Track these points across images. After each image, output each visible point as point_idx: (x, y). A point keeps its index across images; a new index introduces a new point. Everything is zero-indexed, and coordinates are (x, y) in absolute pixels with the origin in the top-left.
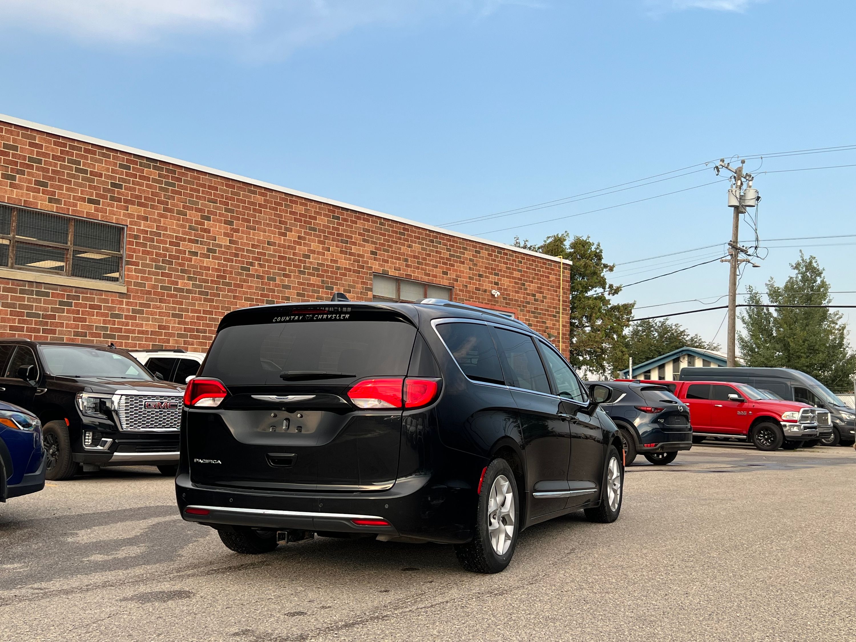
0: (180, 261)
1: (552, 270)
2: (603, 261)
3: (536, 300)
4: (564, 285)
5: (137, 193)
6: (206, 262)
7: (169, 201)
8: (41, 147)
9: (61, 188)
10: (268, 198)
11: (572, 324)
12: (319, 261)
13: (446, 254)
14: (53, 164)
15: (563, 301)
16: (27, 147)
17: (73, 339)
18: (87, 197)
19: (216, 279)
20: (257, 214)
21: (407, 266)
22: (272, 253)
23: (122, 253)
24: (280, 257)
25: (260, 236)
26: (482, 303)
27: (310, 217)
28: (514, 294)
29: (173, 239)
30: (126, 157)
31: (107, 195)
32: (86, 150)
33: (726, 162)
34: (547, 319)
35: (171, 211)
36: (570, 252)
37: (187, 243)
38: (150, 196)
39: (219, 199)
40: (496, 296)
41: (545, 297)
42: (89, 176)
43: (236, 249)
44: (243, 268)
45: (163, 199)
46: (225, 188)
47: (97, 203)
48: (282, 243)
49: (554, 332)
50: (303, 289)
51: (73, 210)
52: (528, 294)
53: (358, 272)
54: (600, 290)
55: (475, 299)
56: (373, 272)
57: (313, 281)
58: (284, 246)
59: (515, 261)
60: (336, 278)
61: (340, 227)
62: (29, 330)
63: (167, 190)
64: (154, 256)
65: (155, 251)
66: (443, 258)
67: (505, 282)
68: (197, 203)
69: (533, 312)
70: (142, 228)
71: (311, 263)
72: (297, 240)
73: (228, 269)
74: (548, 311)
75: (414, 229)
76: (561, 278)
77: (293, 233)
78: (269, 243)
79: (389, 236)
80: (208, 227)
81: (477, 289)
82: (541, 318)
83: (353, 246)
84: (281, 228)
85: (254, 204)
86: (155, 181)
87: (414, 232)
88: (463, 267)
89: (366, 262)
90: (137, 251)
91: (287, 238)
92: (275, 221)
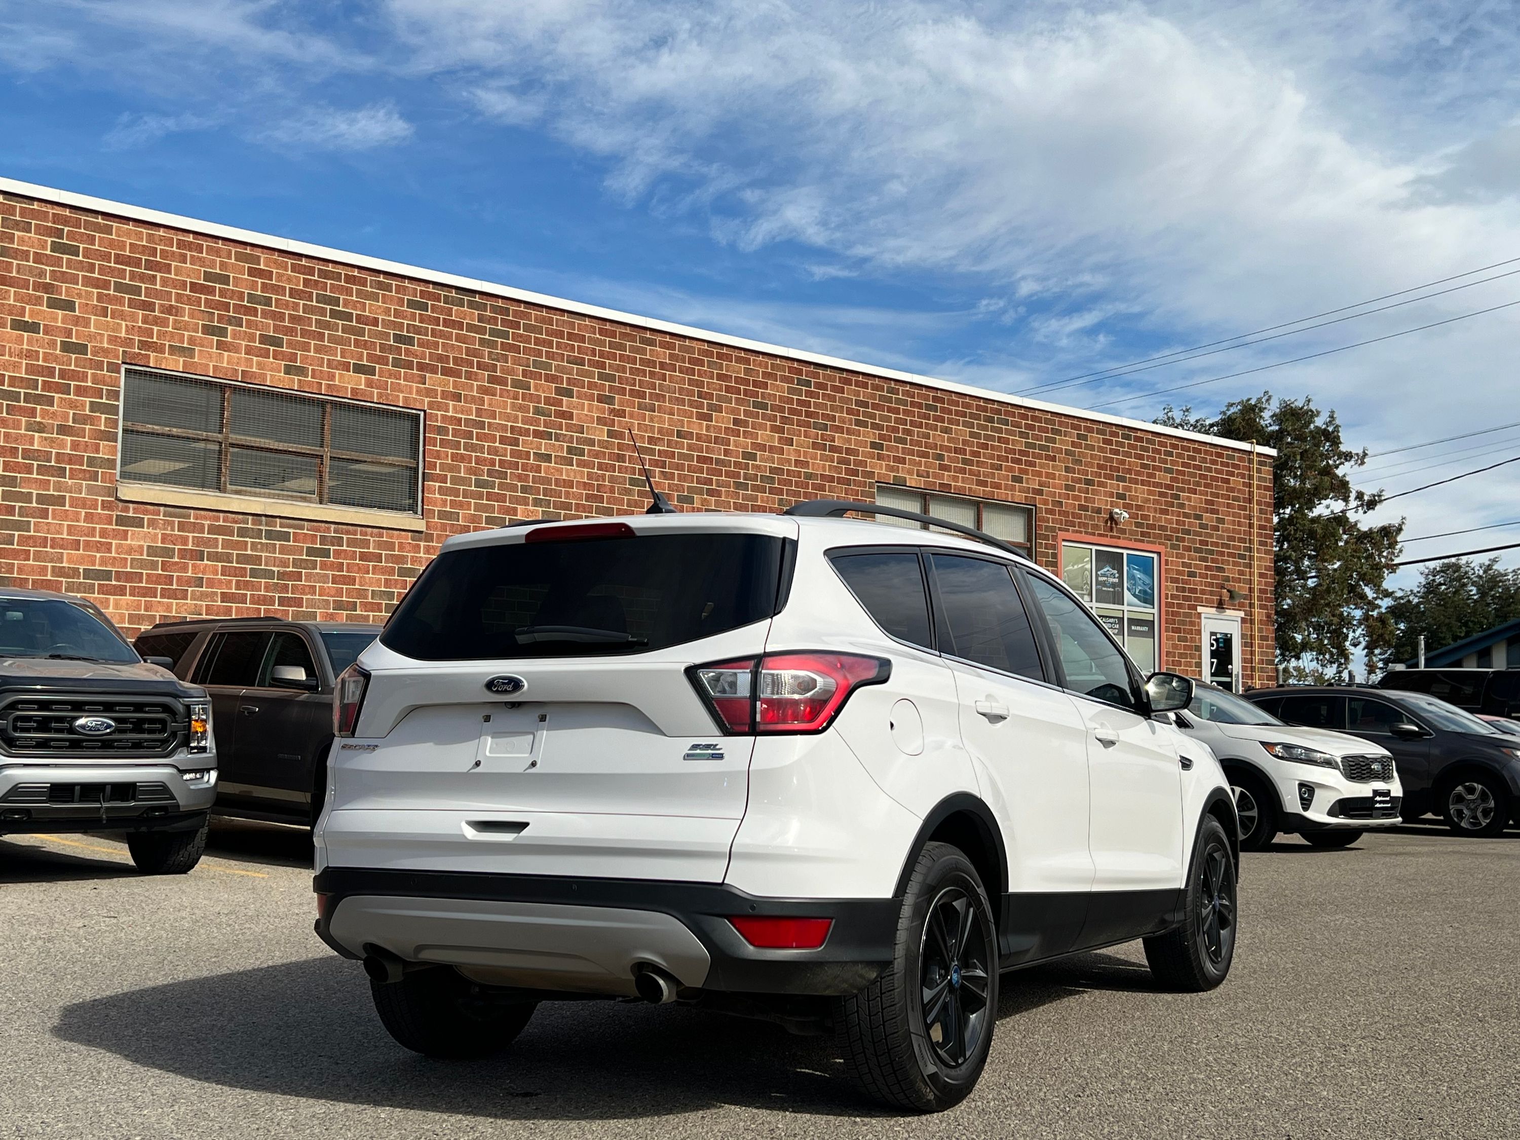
0: (520, 471)
1: (1236, 466)
2: (1343, 448)
3: (1202, 526)
4: (1261, 495)
5: (440, 352)
6: (567, 472)
7: (498, 364)
8: (269, 275)
9: (305, 347)
10: (677, 352)
11: (1279, 571)
12: (773, 463)
13: (1018, 443)
14: (290, 304)
15: (1260, 527)
16: (246, 277)
17: (332, 614)
18: (352, 362)
19: (584, 502)
20: (657, 382)
21: (943, 468)
22: (685, 451)
23: (416, 459)
24: (700, 459)
25: (663, 422)
26: (1094, 534)
27: (756, 384)
28: (1158, 515)
29: (506, 432)
30: (419, 288)
31: (387, 358)
32: (350, 279)
34: (1227, 563)
35: (502, 382)
36: (1273, 431)
37: (531, 438)
38: (464, 356)
39: (587, 357)
40: (1120, 520)
41: (1220, 521)
42: (354, 324)
43: (621, 446)
44: (632, 482)
45: (487, 361)
46: (598, 336)
47: (371, 371)
48: (704, 432)
49: (1241, 588)
51: (329, 386)
52: (1186, 515)
53: (848, 482)
54: (1337, 506)
55: (1079, 527)
56: (877, 482)
58: (707, 439)
59: (1157, 451)
60: (807, 495)
61: (812, 400)
62: (256, 600)
63: (493, 344)
64: (473, 465)
65: (474, 454)
66: (1013, 451)
67: (1140, 492)
68: (548, 367)
69: (1197, 550)
70: (450, 414)
71: (758, 467)
72: (732, 426)
73: (606, 483)
74: (1228, 546)
75: (954, 398)
76: (1256, 482)
77: (724, 414)
78: (679, 434)
79: (906, 412)
80: (569, 408)
81: (1082, 508)
82: (1213, 561)
83: (837, 435)
84: (700, 406)
85: (650, 363)
86: (471, 328)
87: (957, 404)
88: (1053, 466)
89: (863, 464)
90: (443, 455)
91: (713, 423)
92: (690, 393)
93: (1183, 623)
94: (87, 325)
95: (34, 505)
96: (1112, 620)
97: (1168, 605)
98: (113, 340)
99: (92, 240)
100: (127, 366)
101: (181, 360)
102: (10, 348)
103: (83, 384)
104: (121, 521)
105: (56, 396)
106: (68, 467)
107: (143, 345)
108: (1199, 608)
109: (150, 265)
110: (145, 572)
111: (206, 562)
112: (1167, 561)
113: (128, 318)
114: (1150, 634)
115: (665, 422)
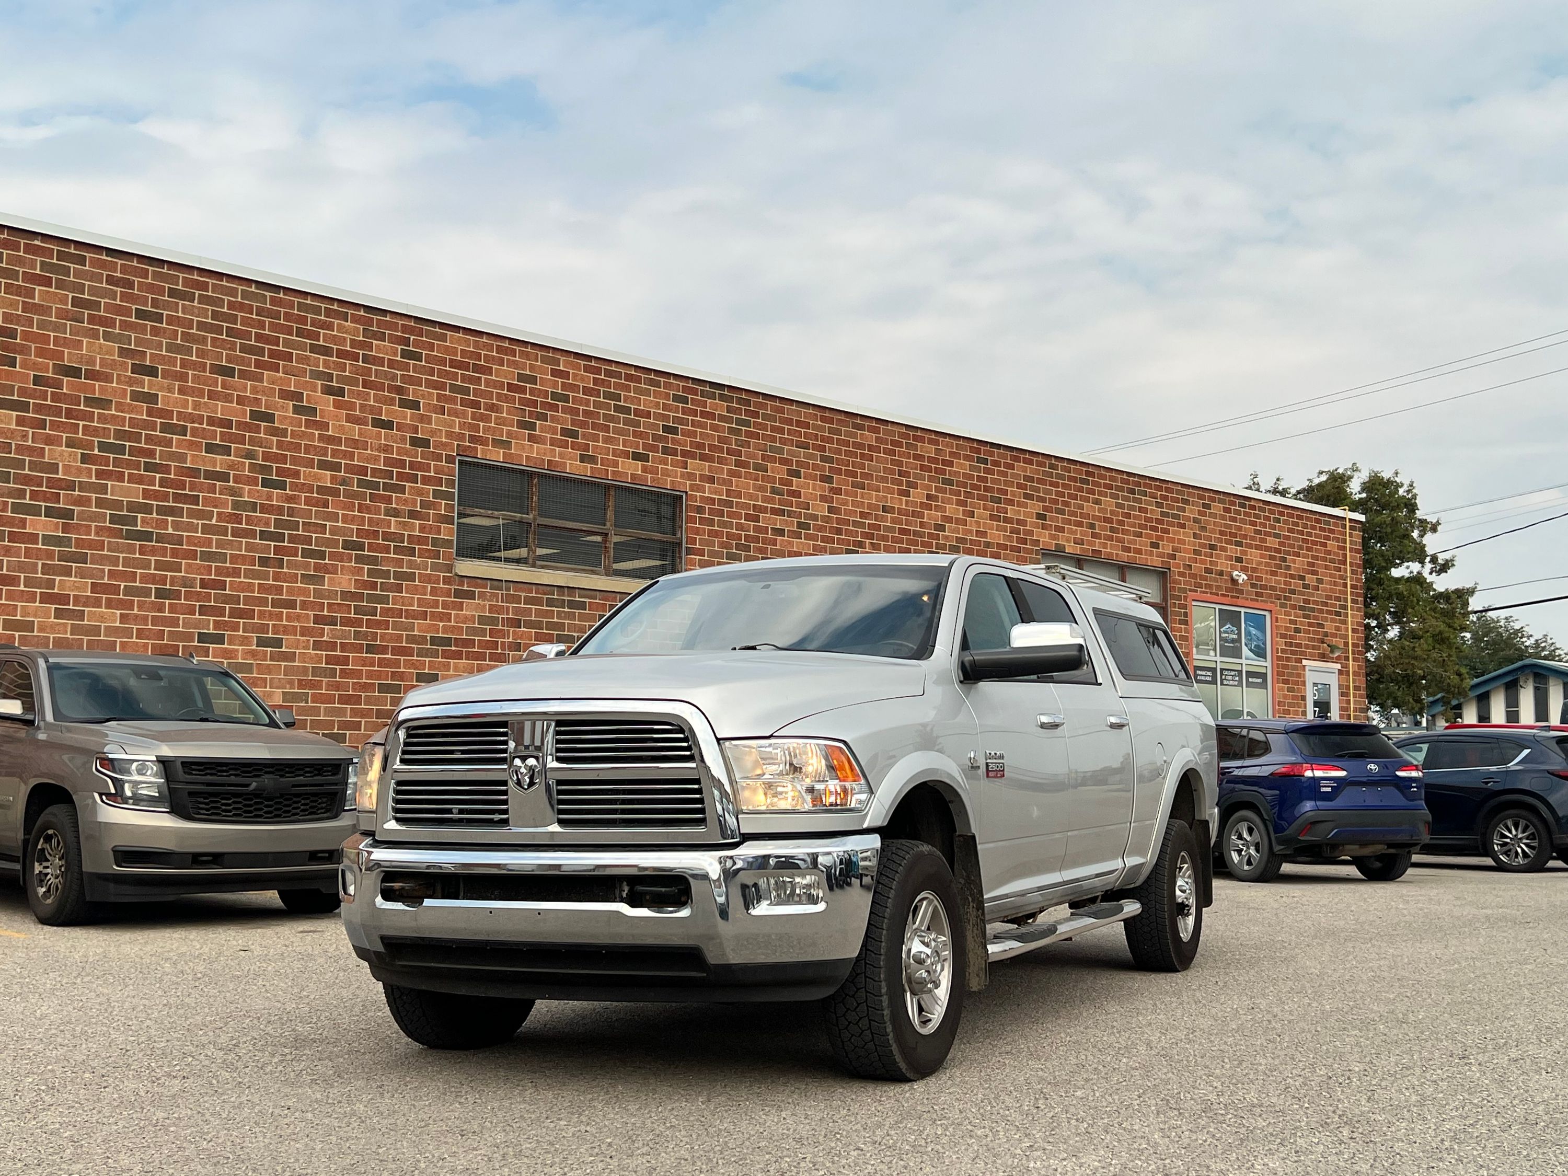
0: (761, 545)
1: (1332, 531)
2: (1418, 515)
3: (1306, 586)
4: (1353, 558)
5: (698, 440)
6: (797, 545)
7: (743, 449)
8: (566, 375)
9: (595, 438)
10: (881, 435)
11: (1367, 627)
12: (960, 534)
13: (1155, 512)
14: (584, 401)
15: (1353, 587)
16: (549, 377)
18: (630, 450)
20: (867, 462)
21: (1094, 535)
22: (891, 524)
23: (679, 535)
24: (903, 531)
25: (871, 499)
26: (1217, 594)
27: (944, 462)
28: (1269, 577)
29: (750, 509)
30: (681, 384)
31: (659, 446)
32: (629, 377)
34: (1326, 619)
35: (745, 465)
36: (1360, 499)
37: (768, 515)
38: (716, 443)
39: (811, 442)
40: (1240, 581)
41: (1320, 581)
42: (632, 417)
43: (839, 521)
45: (734, 447)
46: (819, 423)
47: (644, 458)
48: (904, 507)
49: (1338, 643)
51: (614, 472)
52: (1292, 577)
53: (1018, 550)
54: (1415, 567)
55: (1206, 588)
56: (1041, 549)
58: (906, 513)
59: (1267, 518)
61: (989, 476)
63: (737, 432)
64: (725, 539)
65: (725, 530)
66: (1150, 520)
67: (1254, 555)
68: (781, 451)
69: (1301, 608)
70: (706, 495)
71: (946, 538)
72: (925, 501)
74: (1326, 604)
75: (1102, 472)
76: (1348, 546)
77: (919, 490)
78: (885, 509)
79: (1064, 486)
80: (797, 487)
81: (1208, 571)
82: (1315, 618)
83: (1009, 507)
84: (901, 484)
85: (860, 446)
86: (722, 418)
87: (1104, 477)
88: (1184, 533)
89: (1031, 533)
90: (701, 532)
91: (911, 499)
92: (892, 472)
93: (1290, 674)
94: (430, 423)
95: (392, 581)
96: (1233, 673)
97: (1279, 658)
98: (450, 435)
99: (431, 347)
100: (459, 458)
101: (502, 451)
102: (371, 443)
103: (427, 474)
104: (459, 594)
105: (407, 484)
106: (417, 547)
107: (473, 439)
108: (1303, 661)
109: (477, 369)
110: (476, 638)
111: (522, 629)
112: (1277, 618)
113: (460, 416)
114: (1264, 685)
115: (872, 498)
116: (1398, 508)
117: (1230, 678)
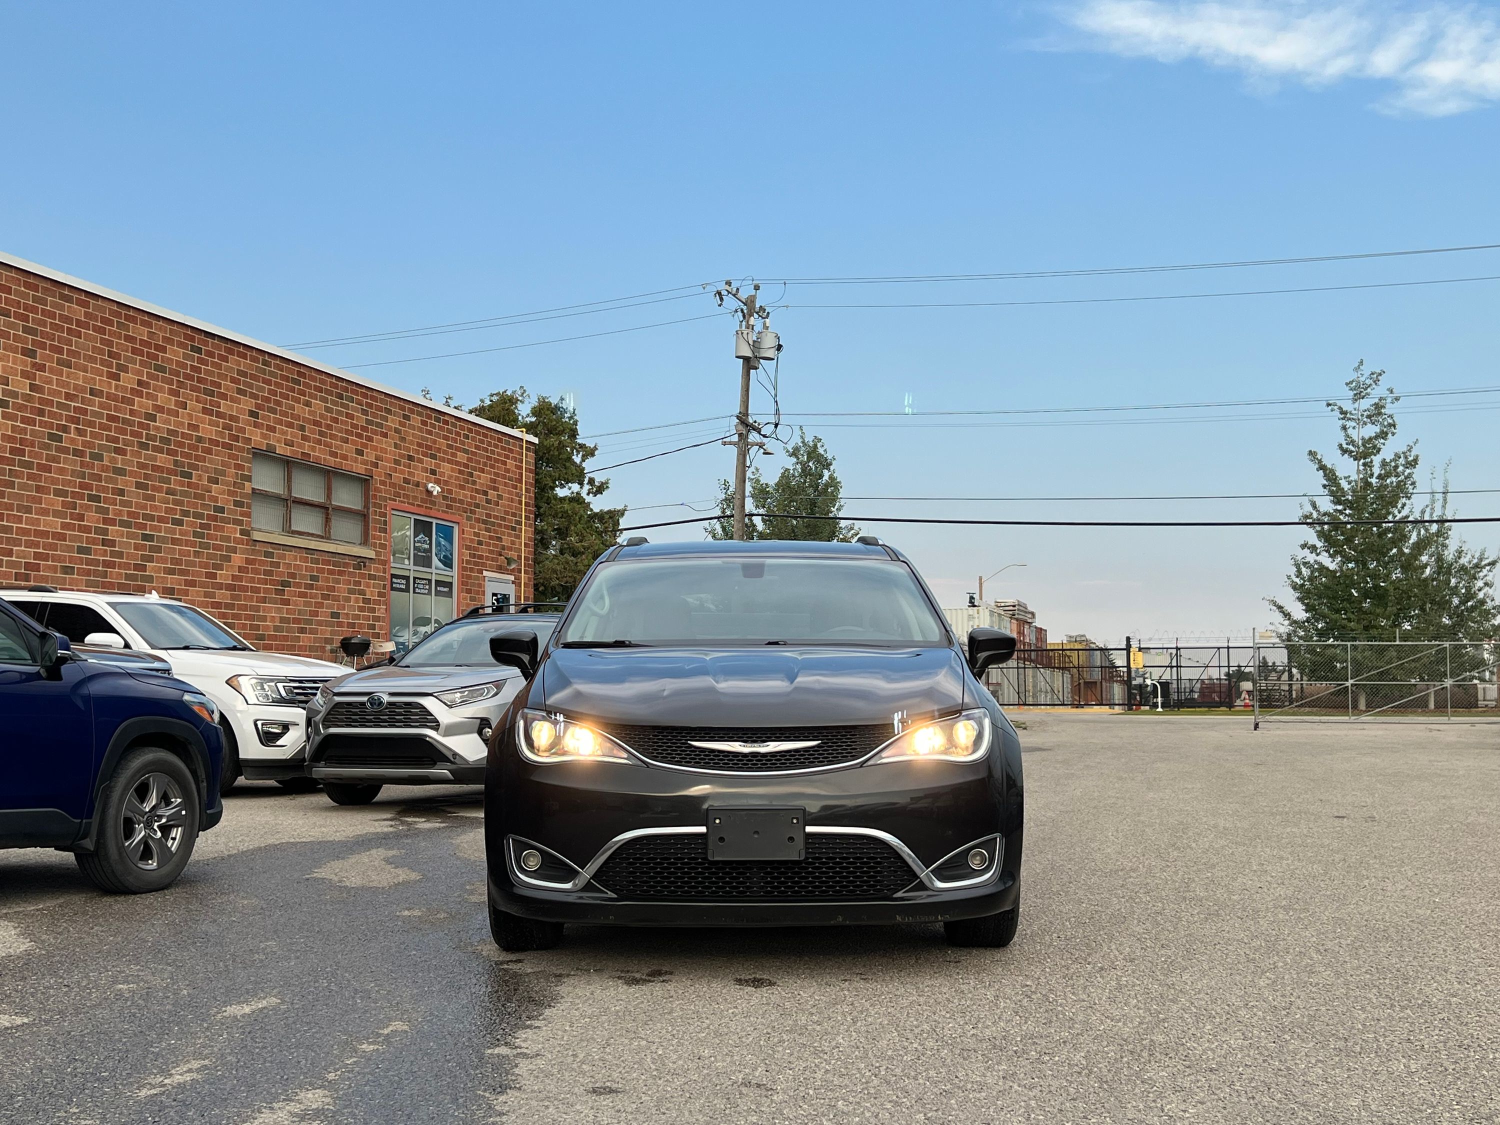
1: (511, 451)
3: (488, 501)
4: (527, 477)
10: (91, 311)
12: (171, 426)
13: (361, 419)
15: (526, 504)
19: (8, 455)
20: (74, 339)
21: (304, 438)
22: (97, 409)
24: (111, 418)
26: (413, 505)
27: (157, 347)
28: (458, 490)
33: (734, 285)
34: (503, 533)
36: (531, 422)
39: (13, 309)
40: (435, 493)
41: (500, 497)
43: (42, 401)
44: (52, 437)
46: (23, 289)
48: (113, 392)
49: (513, 556)
50: (146, 477)
52: (477, 491)
53: (230, 447)
54: (575, 487)
55: (403, 498)
56: (253, 448)
57: (160, 462)
58: (115, 398)
59: (458, 434)
60: (197, 458)
61: (203, 367)
66: (357, 427)
67: (446, 468)
69: (485, 522)
71: (157, 429)
72: (136, 387)
73: (28, 437)
74: (504, 519)
75: (314, 374)
76: (524, 465)
77: (130, 375)
78: (93, 392)
79: (276, 384)
81: (406, 481)
82: (496, 532)
83: (222, 401)
85: (68, 319)
87: (314, 379)
88: (386, 442)
89: (243, 430)
91: (121, 383)
92: (101, 351)
93: (473, 585)
96: (424, 582)
97: (464, 569)
108: (484, 572)
112: (463, 530)
114: (449, 594)
115: (79, 379)
116: (562, 433)
117: (421, 586)
